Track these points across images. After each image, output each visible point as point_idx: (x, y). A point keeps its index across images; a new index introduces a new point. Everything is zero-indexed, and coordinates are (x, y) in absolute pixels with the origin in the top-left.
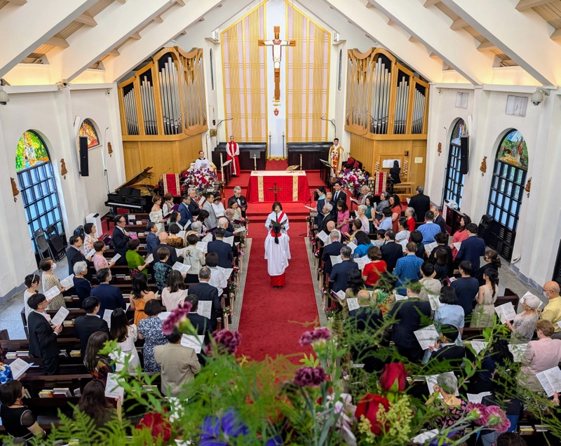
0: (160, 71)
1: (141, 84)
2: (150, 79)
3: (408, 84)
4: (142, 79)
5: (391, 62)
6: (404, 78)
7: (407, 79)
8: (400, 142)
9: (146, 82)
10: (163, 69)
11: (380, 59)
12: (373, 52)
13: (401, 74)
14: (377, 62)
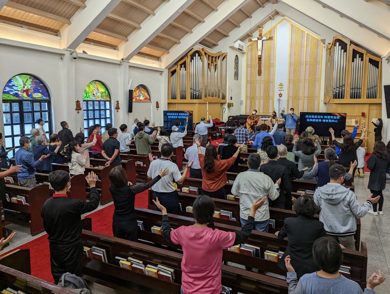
1: (180, 70)
2: (185, 67)
3: (362, 60)
4: (181, 67)
5: (346, 44)
6: (358, 55)
7: (361, 56)
8: (357, 106)
9: (183, 69)
10: (193, 61)
11: (338, 43)
12: (334, 40)
13: (355, 53)
14: (336, 46)
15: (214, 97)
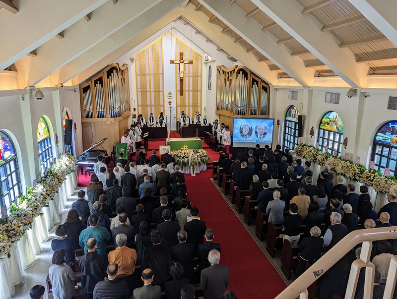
0: (108, 78)
1: (95, 86)
2: (101, 83)
3: (258, 87)
4: (96, 82)
5: (247, 73)
6: (255, 83)
7: (257, 84)
9: (98, 85)
10: (110, 77)
11: (241, 72)
12: (236, 68)
13: (254, 80)
14: (239, 73)
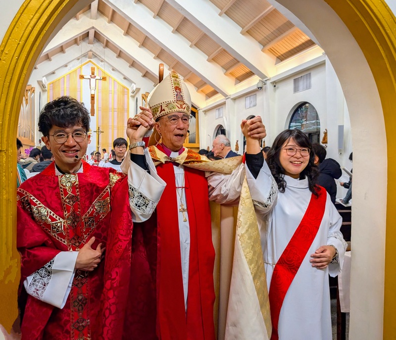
15: (26, 138)
